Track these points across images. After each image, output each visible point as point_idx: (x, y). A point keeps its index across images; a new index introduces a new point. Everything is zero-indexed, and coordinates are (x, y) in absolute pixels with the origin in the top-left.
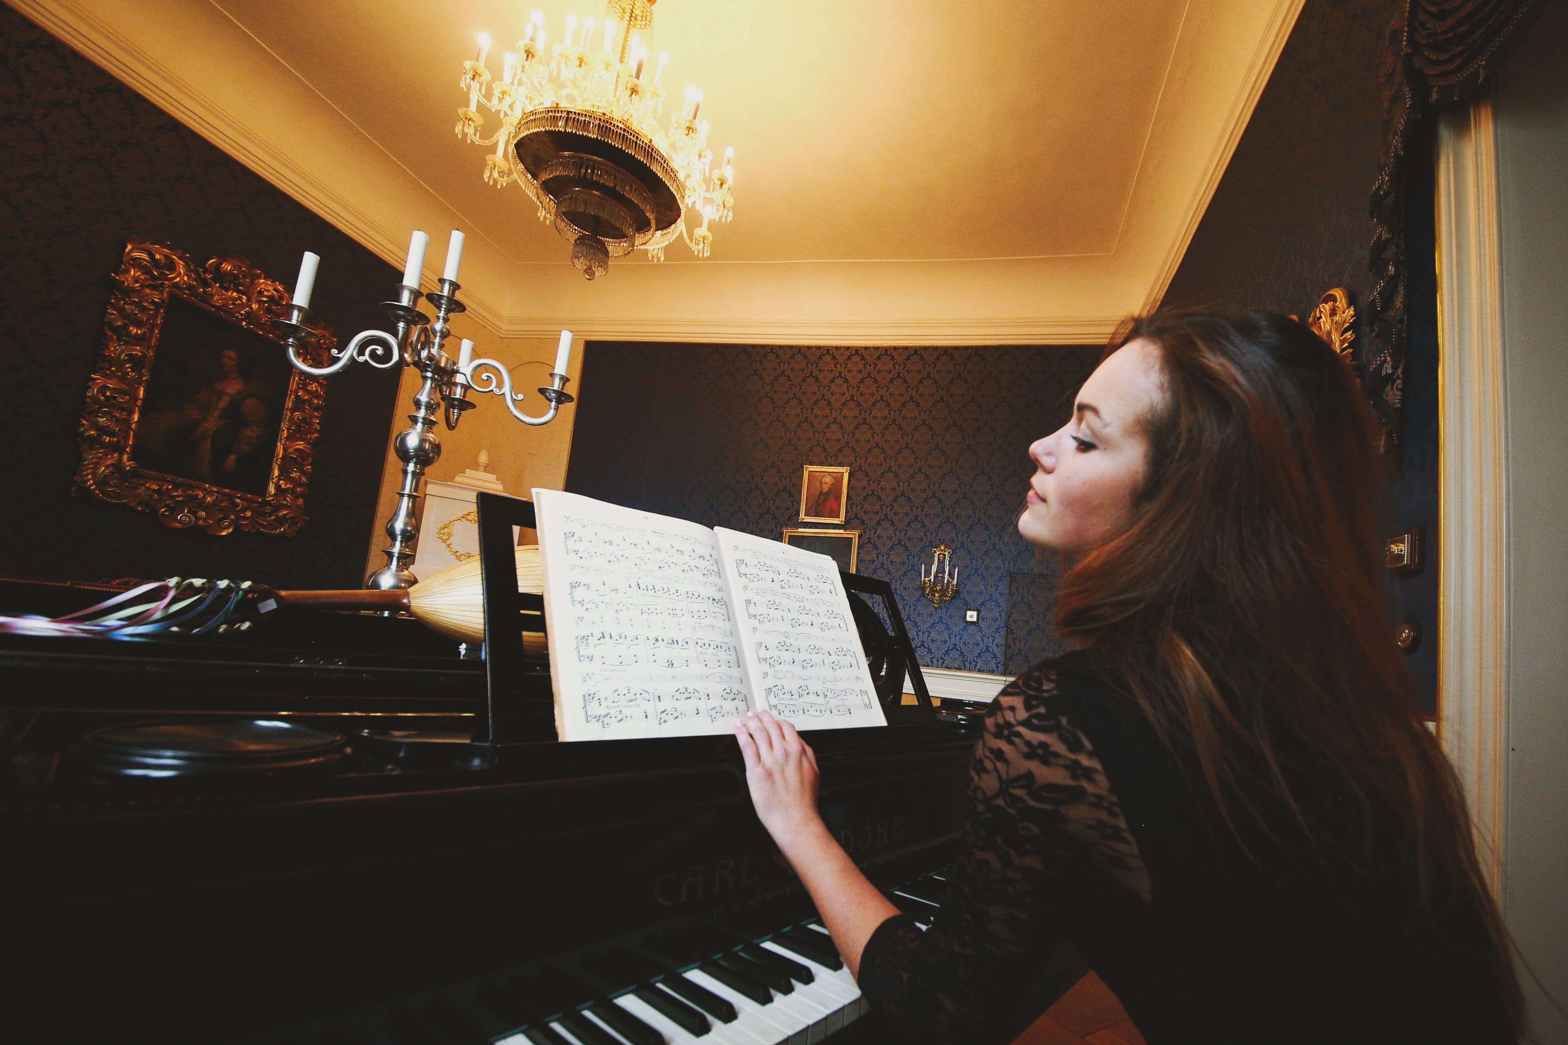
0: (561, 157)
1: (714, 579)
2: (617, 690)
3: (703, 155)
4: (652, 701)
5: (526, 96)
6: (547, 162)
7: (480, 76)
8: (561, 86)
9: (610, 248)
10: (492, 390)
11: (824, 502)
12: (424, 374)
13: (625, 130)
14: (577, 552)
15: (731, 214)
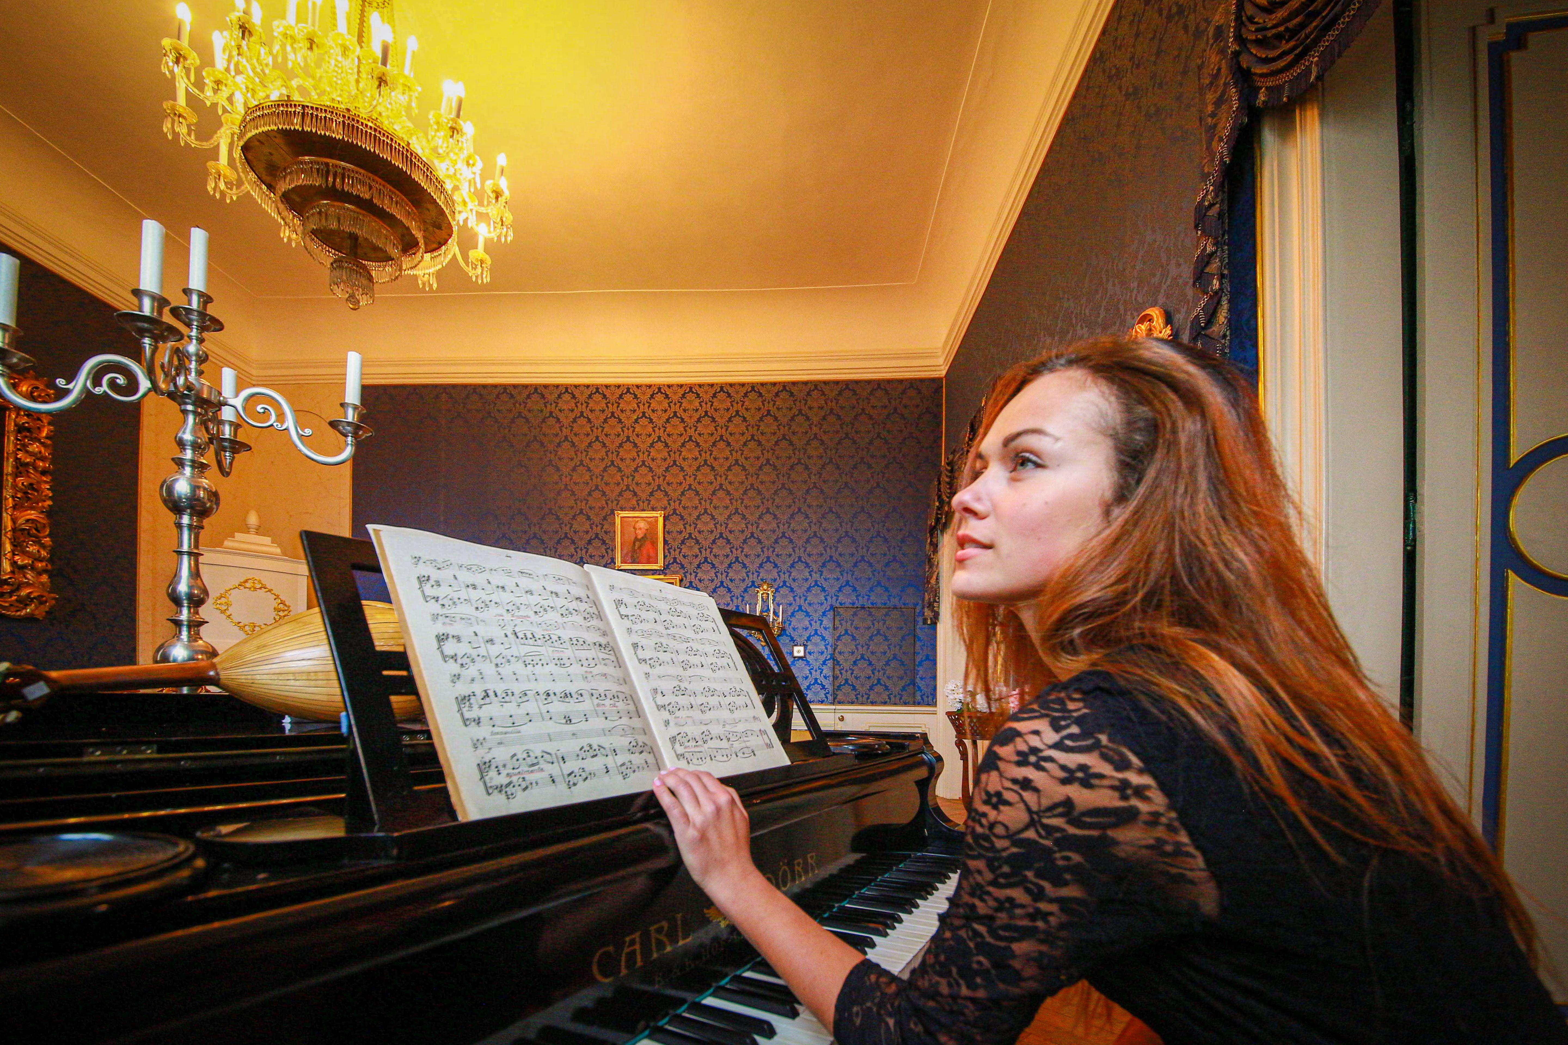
0: (302, 163)
1: (595, 622)
2: (515, 755)
3: (471, 162)
4: (556, 764)
5: (247, 88)
6: (285, 169)
7: (185, 59)
8: (290, 75)
9: (373, 274)
10: (272, 425)
11: (640, 548)
12: (183, 407)
13: (375, 130)
14: (437, 599)
15: (511, 233)
